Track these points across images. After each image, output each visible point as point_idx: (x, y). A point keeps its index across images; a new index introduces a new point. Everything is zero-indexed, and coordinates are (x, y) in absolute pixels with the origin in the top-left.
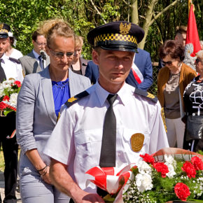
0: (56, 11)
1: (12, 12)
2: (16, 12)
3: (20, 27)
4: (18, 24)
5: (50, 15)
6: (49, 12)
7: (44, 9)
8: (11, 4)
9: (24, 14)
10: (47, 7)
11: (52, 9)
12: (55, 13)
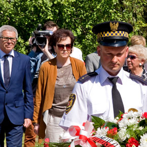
0: (119, 14)
1: (81, 14)
2: (83, 14)
3: (87, 27)
4: (85, 25)
5: (113, 18)
6: (113, 15)
7: (108, 12)
8: (80, 7)
9: (91, 16)
10: (111, 11)
11: (115, 12)
12: (118, 16)
